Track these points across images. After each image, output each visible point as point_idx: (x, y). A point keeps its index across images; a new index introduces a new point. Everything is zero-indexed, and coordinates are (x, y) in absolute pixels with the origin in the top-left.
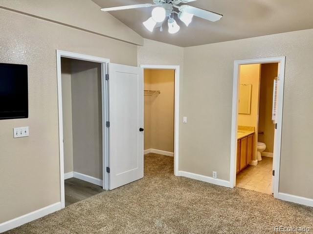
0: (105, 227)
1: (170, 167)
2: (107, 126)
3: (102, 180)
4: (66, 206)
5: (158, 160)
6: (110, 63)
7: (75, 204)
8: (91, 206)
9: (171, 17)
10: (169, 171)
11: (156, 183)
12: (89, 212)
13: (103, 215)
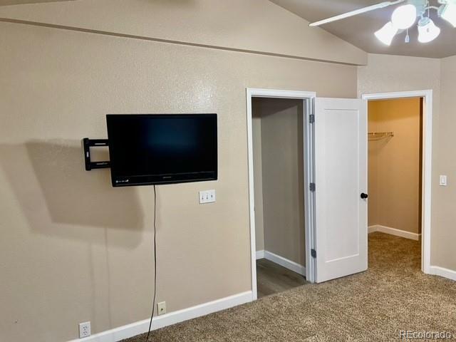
0: (314, 338)
1: (413, 257)
2: (311, 190)
3: (305, 266)
4: (258, 297)
5: (391, 244)
6: (316, 99)
7: (269, 296)
8: (291, 302)
9: (425, 15)
10: (411, 263)
11: (389, 281)
12: (290, 311)
13: (309, 319)
